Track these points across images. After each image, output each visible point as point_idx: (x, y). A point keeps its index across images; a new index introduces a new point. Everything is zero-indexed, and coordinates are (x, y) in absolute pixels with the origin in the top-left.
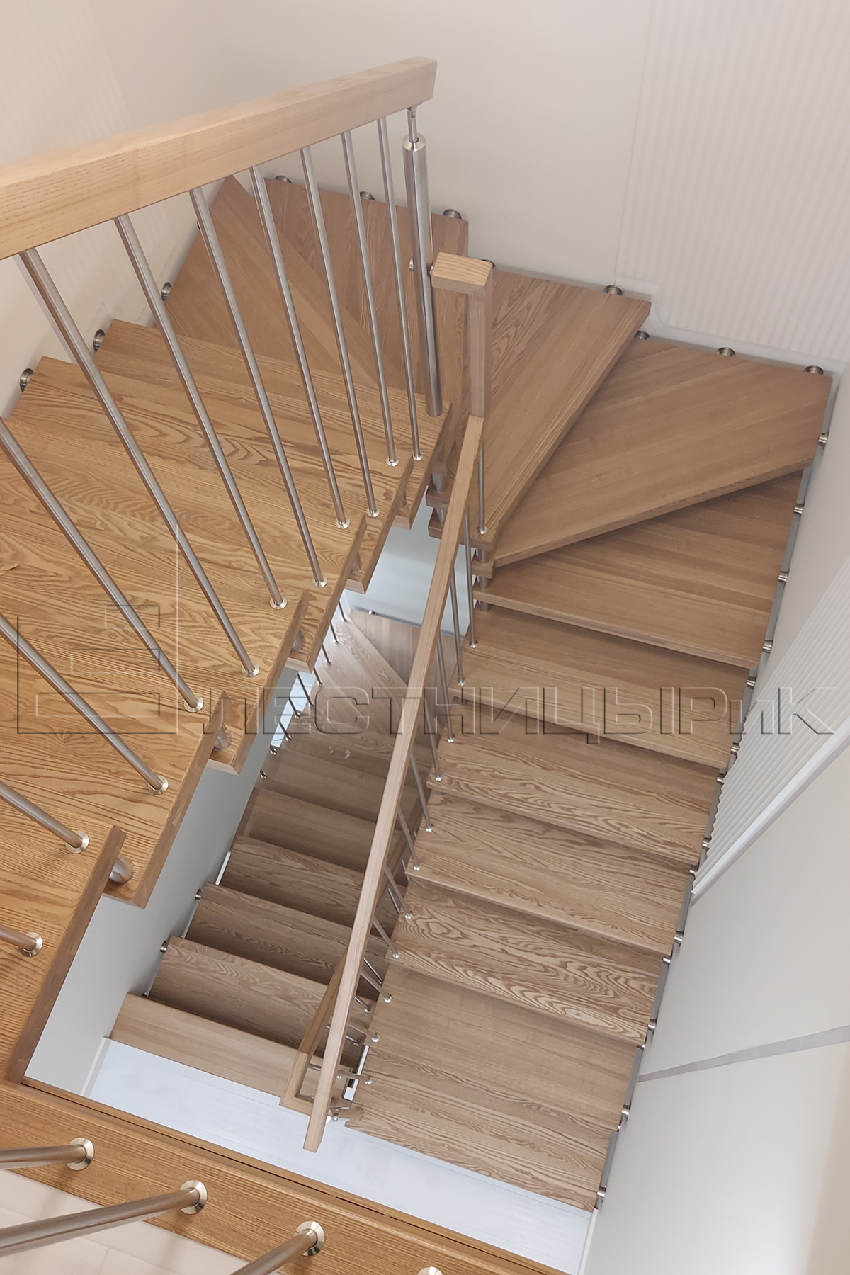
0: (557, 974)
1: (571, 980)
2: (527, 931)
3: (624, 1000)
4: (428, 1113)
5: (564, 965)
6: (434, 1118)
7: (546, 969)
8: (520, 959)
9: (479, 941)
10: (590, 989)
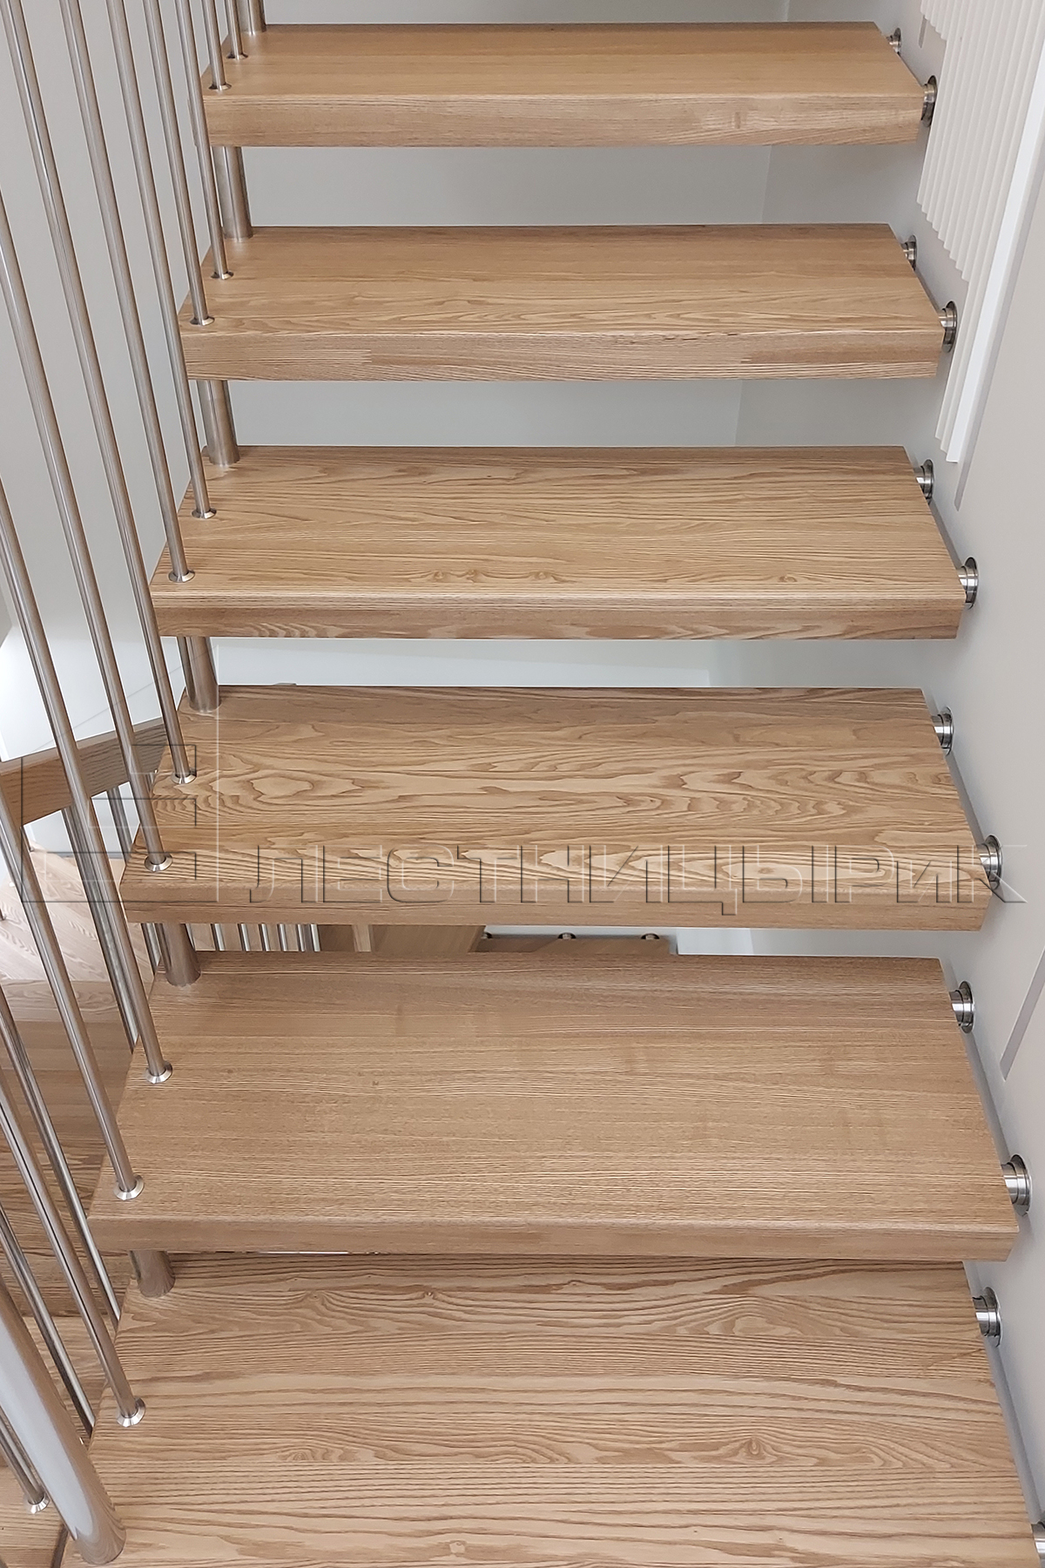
0: (663, 802)
1: (708, 807)
2: (543, 741)
3: (877, 812)
4: (366, 1456)
5: (678, 783)
6: (392, 1466)
7: (627, 800)
8: (544, 796)
9: (411, 786)
10: (771, 812)
